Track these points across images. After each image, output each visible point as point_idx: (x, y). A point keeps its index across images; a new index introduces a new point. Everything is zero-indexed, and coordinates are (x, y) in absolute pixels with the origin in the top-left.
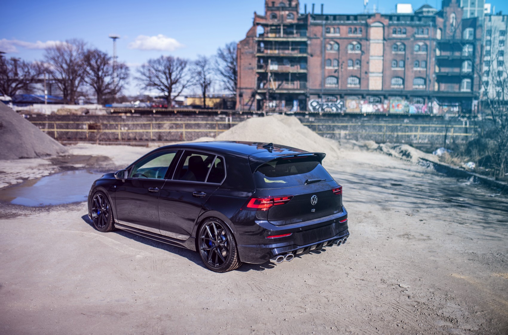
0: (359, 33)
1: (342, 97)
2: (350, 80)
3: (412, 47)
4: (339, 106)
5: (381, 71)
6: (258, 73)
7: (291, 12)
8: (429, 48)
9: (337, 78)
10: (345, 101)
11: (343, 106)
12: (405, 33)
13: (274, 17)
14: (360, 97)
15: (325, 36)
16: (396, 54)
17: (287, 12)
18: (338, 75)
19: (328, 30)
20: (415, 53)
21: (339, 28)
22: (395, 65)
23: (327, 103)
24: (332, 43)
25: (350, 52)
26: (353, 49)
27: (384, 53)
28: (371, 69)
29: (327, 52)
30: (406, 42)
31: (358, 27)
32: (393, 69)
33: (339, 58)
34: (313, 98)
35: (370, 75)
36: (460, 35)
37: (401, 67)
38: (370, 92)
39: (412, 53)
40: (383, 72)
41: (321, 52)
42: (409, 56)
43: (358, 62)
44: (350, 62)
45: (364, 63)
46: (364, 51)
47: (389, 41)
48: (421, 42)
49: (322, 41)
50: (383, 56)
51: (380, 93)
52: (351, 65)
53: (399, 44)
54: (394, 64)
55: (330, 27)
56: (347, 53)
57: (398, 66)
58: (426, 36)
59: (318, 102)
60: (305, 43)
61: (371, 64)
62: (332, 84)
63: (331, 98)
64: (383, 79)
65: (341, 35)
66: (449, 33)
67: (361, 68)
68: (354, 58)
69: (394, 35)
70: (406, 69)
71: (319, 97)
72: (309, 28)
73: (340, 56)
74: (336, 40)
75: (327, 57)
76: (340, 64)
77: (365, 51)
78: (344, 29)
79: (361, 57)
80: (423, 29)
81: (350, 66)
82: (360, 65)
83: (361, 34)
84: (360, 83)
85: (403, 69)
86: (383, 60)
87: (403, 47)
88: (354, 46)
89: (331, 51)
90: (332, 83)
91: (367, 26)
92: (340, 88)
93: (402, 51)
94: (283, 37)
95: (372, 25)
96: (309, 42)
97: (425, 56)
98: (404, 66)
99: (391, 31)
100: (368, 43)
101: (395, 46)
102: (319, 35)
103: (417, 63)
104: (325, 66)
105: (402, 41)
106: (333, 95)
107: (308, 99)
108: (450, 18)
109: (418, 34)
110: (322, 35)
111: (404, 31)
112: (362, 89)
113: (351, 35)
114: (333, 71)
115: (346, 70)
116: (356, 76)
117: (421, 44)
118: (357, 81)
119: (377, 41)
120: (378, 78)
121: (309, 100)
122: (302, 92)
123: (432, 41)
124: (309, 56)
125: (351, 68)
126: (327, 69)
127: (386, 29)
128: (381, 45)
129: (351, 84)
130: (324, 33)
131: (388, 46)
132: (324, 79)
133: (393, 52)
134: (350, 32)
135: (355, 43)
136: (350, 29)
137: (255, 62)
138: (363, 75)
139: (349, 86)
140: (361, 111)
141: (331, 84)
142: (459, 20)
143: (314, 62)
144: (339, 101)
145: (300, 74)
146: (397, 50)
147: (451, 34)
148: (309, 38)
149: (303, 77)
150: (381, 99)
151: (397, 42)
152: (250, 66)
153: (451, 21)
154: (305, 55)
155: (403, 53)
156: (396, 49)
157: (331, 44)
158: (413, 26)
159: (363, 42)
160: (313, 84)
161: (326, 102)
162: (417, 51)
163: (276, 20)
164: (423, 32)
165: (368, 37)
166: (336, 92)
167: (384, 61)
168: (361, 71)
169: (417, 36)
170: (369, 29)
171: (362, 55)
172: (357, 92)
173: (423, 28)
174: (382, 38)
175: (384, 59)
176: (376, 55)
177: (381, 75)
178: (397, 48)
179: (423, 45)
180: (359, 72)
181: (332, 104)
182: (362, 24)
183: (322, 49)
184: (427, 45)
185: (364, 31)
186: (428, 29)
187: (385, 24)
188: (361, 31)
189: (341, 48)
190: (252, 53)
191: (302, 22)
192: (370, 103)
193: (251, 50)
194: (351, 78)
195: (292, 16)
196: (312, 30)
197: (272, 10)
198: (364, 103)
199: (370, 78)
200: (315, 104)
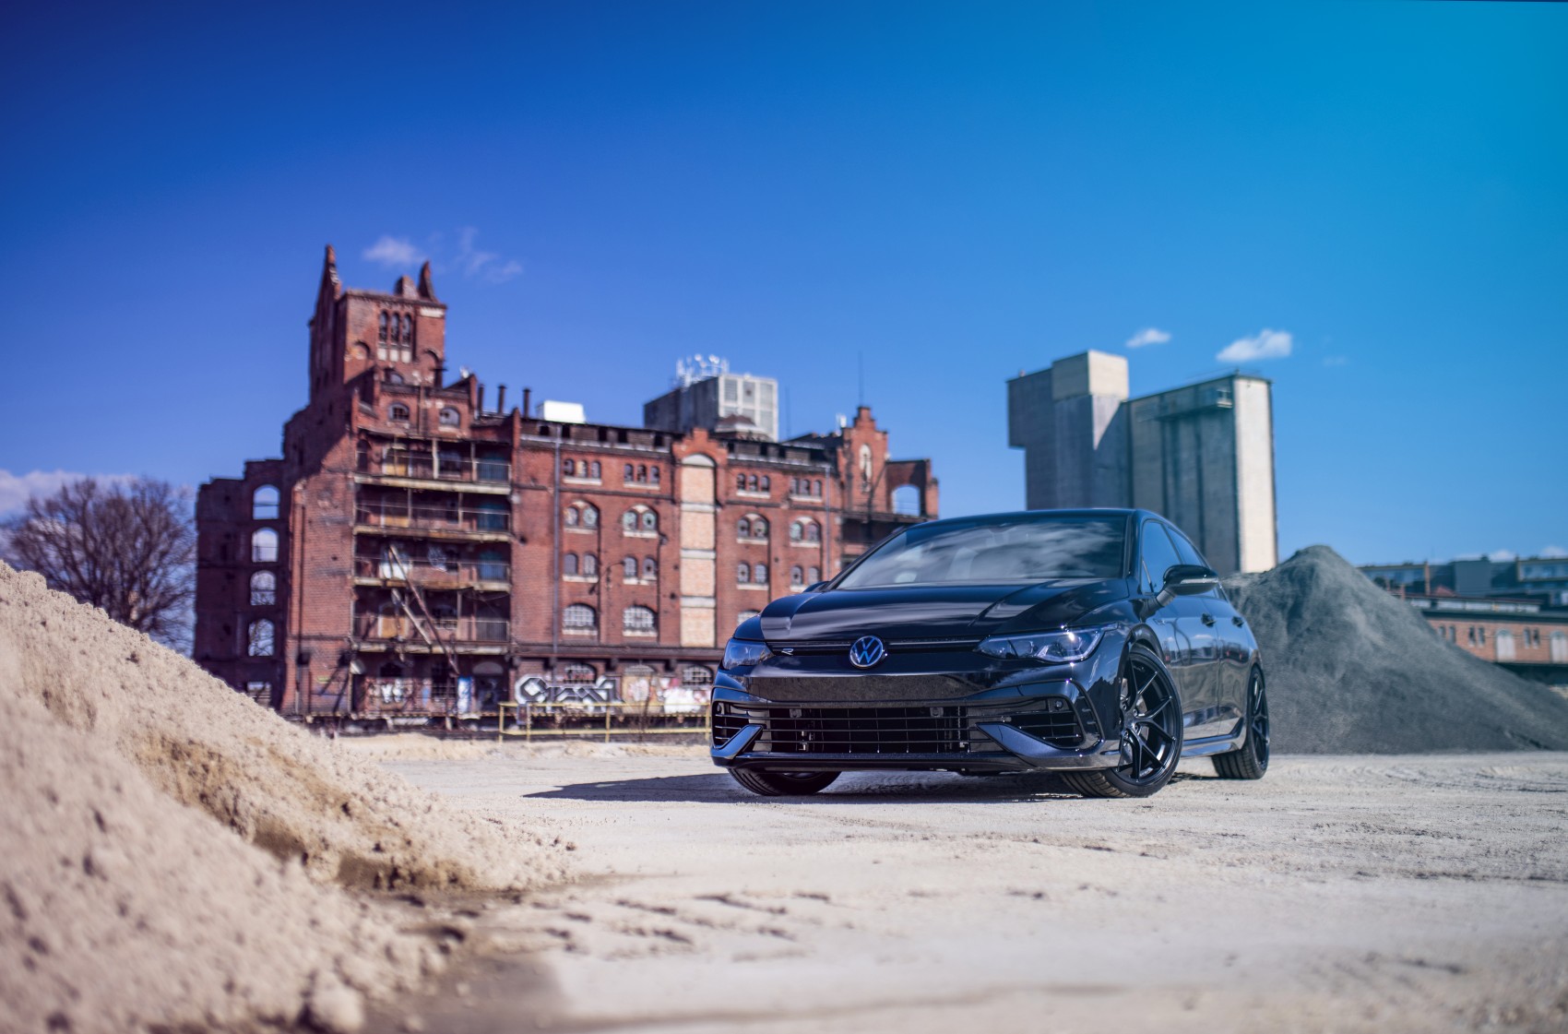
0: (653, 483)
1: (609, 667)
2: (629, 615)
3: (787, 529)
4: (603, 695)
5: (711, 592)
6: (359, 588)
7: (452, 404)
8: (824, 533)
9: (596, 611)
10: (618, 680)
11: (615, 694)
12: (767, 489)
13: (401, 414)
14: (660, 666)
15: (561, 482)
16: (747, 546)
17: (440, 404)
18: (599, 600)
19: (569, 468)
20: (793, 544)
21: (599, 463)
22: (746, 577)
23: (569, 686)
24: (580, 504)
25: (628, 534)
26: (637, 525)
27: (716, 541)
28: (687, 586)
29: (566, 529)
30: (771, 514)
31: (649, 464)
32: (741, 587)
33: (599, 550)
34: (528, 672)
35: (684, 602)
36: (884, 503)
37: (760, 583)
38: (684, 651)
39: (786, 546)
40: (715, 596)
41: (551, 531)
42: (778, 552)
43: (651, 563)
44: (630, 566)
45: (666, 568)
46: (667, 535)
47: (729, 508)
48: (805, 515)
49: (552, 498)
50: (715, 549)
51: (712, 654)
52: (633, 571)
53: (752, 517)
54: (743, 573)
55: (573, 457)
56: (621, 536)
57: (753, 580)
58: (817, 500)
59: (542, 684)
60: (503, 501)
61: (684, 571)
62: (582, 628)
63: (577, 669)
64: (716, 615)
65: (604, 483)
66: (858, 496)
67: (658, 581)
68: (641, 552)
69: (741, 493)
70: (773, 586)
71: (547, 665)
72: (515, 457)
73: (603, 547)
74: (590, 497)
75: (566, 548)
76: (603, 568)
77: (670, 535)
78: (613, 466)
79: (658, 550)
80: (809, 482)
81: (629, 576)
82: (657, 573)
83: (658, 483)
84: (656, 624)
85: (765, 588)
86: (715, 560)
87: (762, 526)
88: (638, 516)
89: (578, 528)
90: (579, 625)
91: (674, 462)
92: (603, 641)
93: (760, 538)
94: (439, 480)
95: (686, 460)
96: (515, 499)
97: (817, 554)
98: (768, 580)
99: (734, 481)
100: (676, 509)
101: (744, 523)
102: (544, 479)
103: (797, 570)
104: (561, 571)
105: (762, 510)
106: (582, 661)
107: (512, 673)
108: (858, 458)
109: (798, 493)
110: (552, 481)
111: (763, 482)
112: (664, 643)
113: (632, 486)
114: (586, 589)
115: (620, 585)
116: (645, 607)
117: (806, 520)
118: (648, 619)
119: (698, 507)
120: (704, 612)
121: (517, 678)
122: (496, 651)
123: (832, 514)
124: (515, 542)
125: (633, 581)
126: (567, 583)
127: (721, 472)
128: (710, 518)
129: (633, 629)
130: (557, 474)
131: (727, 521)
132: (558, 612)
133: (740, 541)
134: (630, 475)
135: (641, 508)
136: (629, 468)
137: (348, 552)
138: (666, 603)
139: (628, 633)
140: (663, 710)
141: (577, 626)
142: (880, 464)
143: (531, 559)
144: (601, 680)
145: (488, 593)
146: (749, 535)
147: (865, 499)
148: (516, 487)
149: (498, 606)
150: (712, 671)
151: (748, 512)
152: (335, 566)
153: (862, 464)
154: (504, 538)
155: (764, 542)
156: (745, 532)
157: (576, 509)
158: (786, 471)
159: (664, 508)
160: (527, 627)
161: (565, 681)
162: (797, 540)
163: (407, 425)
164: (808, 488)
165: (676, 493)
166: (594, 652)
167: (719, 562)
168: (659, 592)
169: (796, 498)
170: (677, 471)
171: (661, 543)
172: (650, 652)
173: (809, 477)
174: (710, 499)
175: (719, 556)
176: (697, 545)
177: (711, 603)
178: (748, 528)
179: (811, 524)
180: (655, 593)
181: (582, 690)
182: (660, 458)
183: (552, 521)
184: (819, 525)
185: (665, 476)
186: (820, 483)
187: (719, 460)
188: (657, 475)
189: (603, 522)
190: (343, 523)
191: (491, 437)
192: (685, 684)
193: (339, 514)
194: (633, 611)
195: (454, 416)
196: (525, 463)
197: (395, 394)
198: (671, 684)
199: (683, 611)
200: (533, 689)
